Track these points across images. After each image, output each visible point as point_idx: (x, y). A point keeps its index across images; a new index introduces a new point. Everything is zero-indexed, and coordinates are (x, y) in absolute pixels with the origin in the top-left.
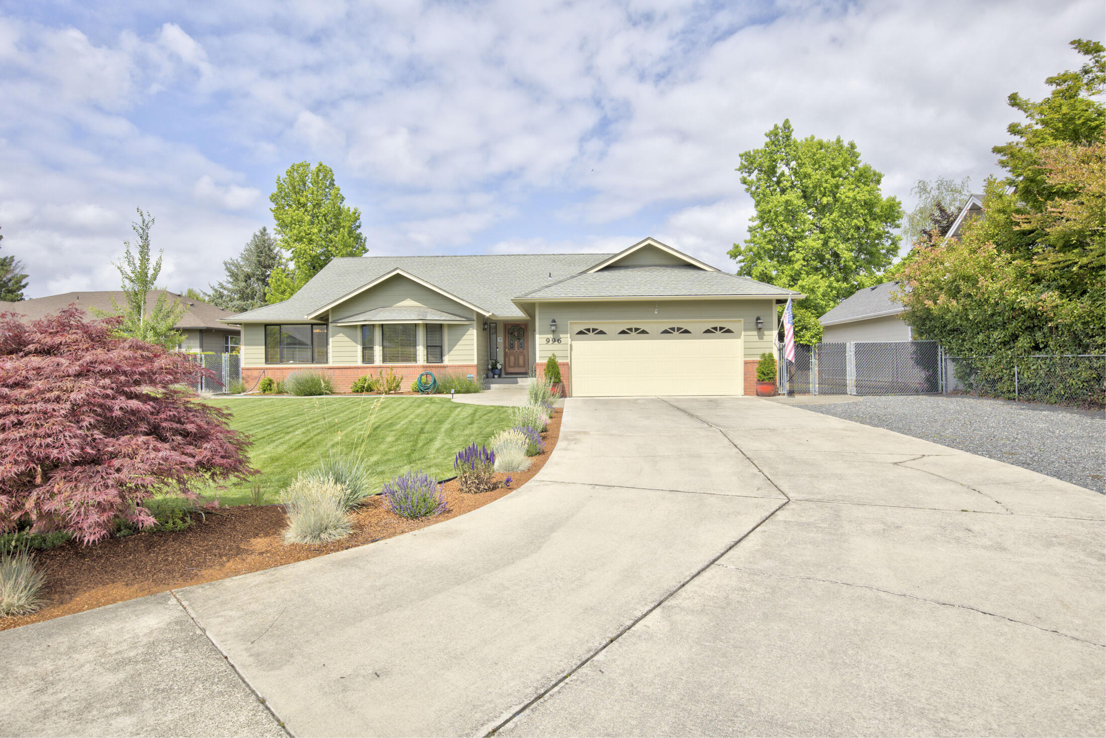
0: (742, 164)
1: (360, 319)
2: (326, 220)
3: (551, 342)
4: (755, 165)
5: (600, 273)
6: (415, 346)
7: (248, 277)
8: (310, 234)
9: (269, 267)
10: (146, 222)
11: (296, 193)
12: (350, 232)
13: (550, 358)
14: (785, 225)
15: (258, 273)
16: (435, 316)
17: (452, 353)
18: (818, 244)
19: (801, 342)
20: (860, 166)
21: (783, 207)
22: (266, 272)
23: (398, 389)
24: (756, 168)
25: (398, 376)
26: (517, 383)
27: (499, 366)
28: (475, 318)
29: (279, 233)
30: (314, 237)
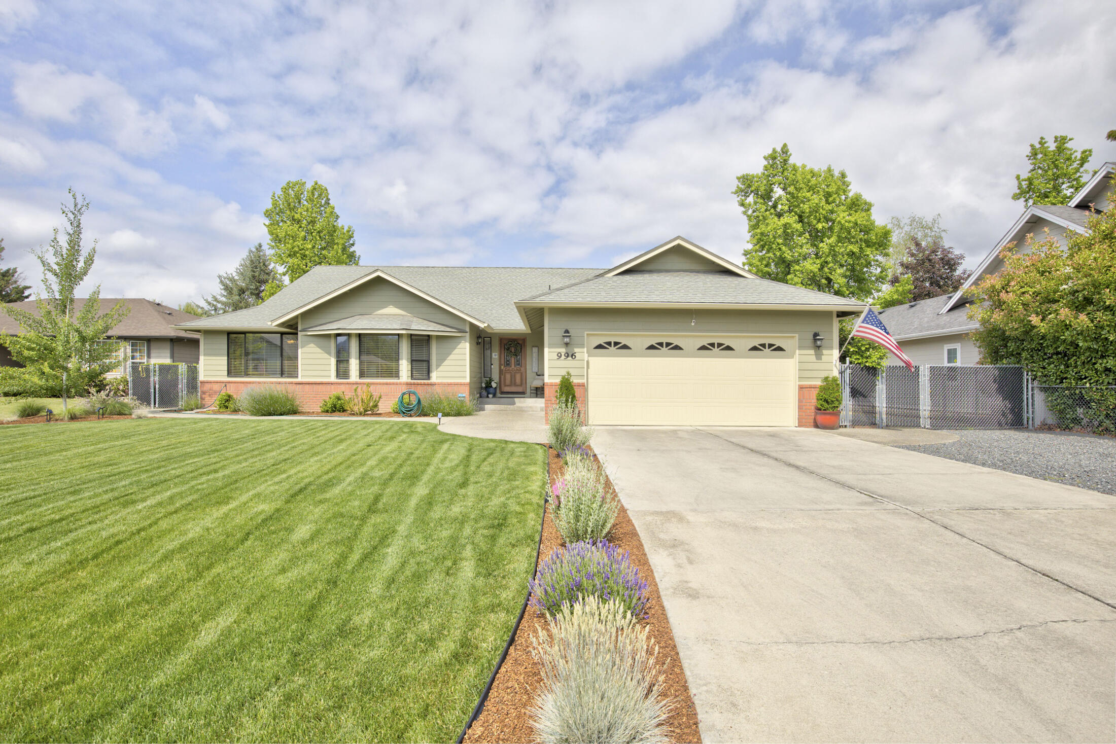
0: (738, 187)
1: (332, 328)
2: (320, 237)
3: (563, 357)
4: (753, 189)
5: (620, 277)
6: (398, 360)
7: (242, 291)
8: (303, 249)
9: (265, 282)
10: (79, 206)
11: (290, 210)
12: (344, 249)
13: (563, 377)
14: (784, 248)
15: (252, 287)
16: (421, 326)
17: (441, 368)
18: (815, 268)
19: (867, 364)
20: (851, 194)
21: (782, 230)
22: (261, 286)
23: (376, 409)
24: (752, 192)
25: (376, 395)
26: (514, 404)
27: (494, 385)
28: (468, 330)
29: (273, 247)
30: (307, 253)
